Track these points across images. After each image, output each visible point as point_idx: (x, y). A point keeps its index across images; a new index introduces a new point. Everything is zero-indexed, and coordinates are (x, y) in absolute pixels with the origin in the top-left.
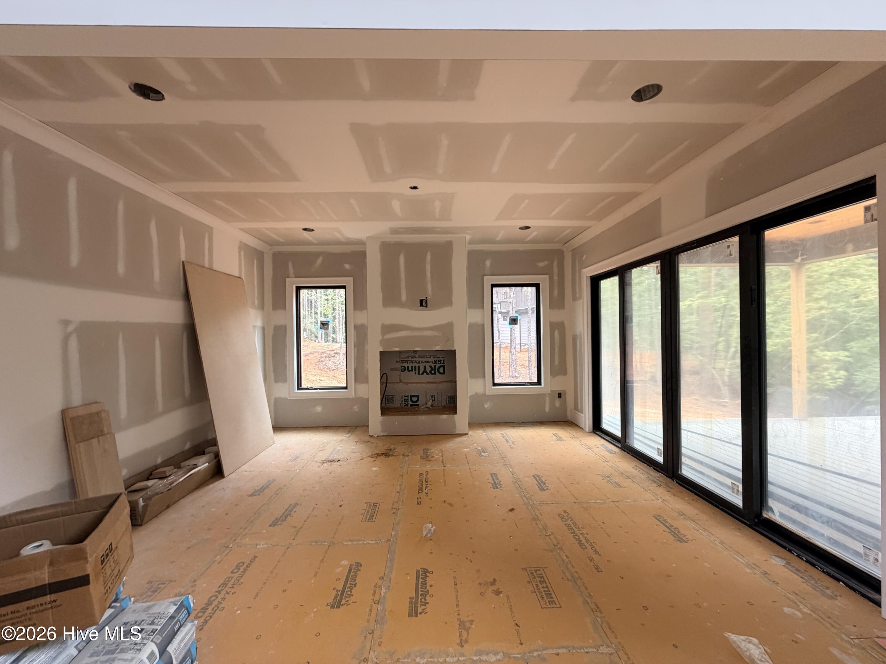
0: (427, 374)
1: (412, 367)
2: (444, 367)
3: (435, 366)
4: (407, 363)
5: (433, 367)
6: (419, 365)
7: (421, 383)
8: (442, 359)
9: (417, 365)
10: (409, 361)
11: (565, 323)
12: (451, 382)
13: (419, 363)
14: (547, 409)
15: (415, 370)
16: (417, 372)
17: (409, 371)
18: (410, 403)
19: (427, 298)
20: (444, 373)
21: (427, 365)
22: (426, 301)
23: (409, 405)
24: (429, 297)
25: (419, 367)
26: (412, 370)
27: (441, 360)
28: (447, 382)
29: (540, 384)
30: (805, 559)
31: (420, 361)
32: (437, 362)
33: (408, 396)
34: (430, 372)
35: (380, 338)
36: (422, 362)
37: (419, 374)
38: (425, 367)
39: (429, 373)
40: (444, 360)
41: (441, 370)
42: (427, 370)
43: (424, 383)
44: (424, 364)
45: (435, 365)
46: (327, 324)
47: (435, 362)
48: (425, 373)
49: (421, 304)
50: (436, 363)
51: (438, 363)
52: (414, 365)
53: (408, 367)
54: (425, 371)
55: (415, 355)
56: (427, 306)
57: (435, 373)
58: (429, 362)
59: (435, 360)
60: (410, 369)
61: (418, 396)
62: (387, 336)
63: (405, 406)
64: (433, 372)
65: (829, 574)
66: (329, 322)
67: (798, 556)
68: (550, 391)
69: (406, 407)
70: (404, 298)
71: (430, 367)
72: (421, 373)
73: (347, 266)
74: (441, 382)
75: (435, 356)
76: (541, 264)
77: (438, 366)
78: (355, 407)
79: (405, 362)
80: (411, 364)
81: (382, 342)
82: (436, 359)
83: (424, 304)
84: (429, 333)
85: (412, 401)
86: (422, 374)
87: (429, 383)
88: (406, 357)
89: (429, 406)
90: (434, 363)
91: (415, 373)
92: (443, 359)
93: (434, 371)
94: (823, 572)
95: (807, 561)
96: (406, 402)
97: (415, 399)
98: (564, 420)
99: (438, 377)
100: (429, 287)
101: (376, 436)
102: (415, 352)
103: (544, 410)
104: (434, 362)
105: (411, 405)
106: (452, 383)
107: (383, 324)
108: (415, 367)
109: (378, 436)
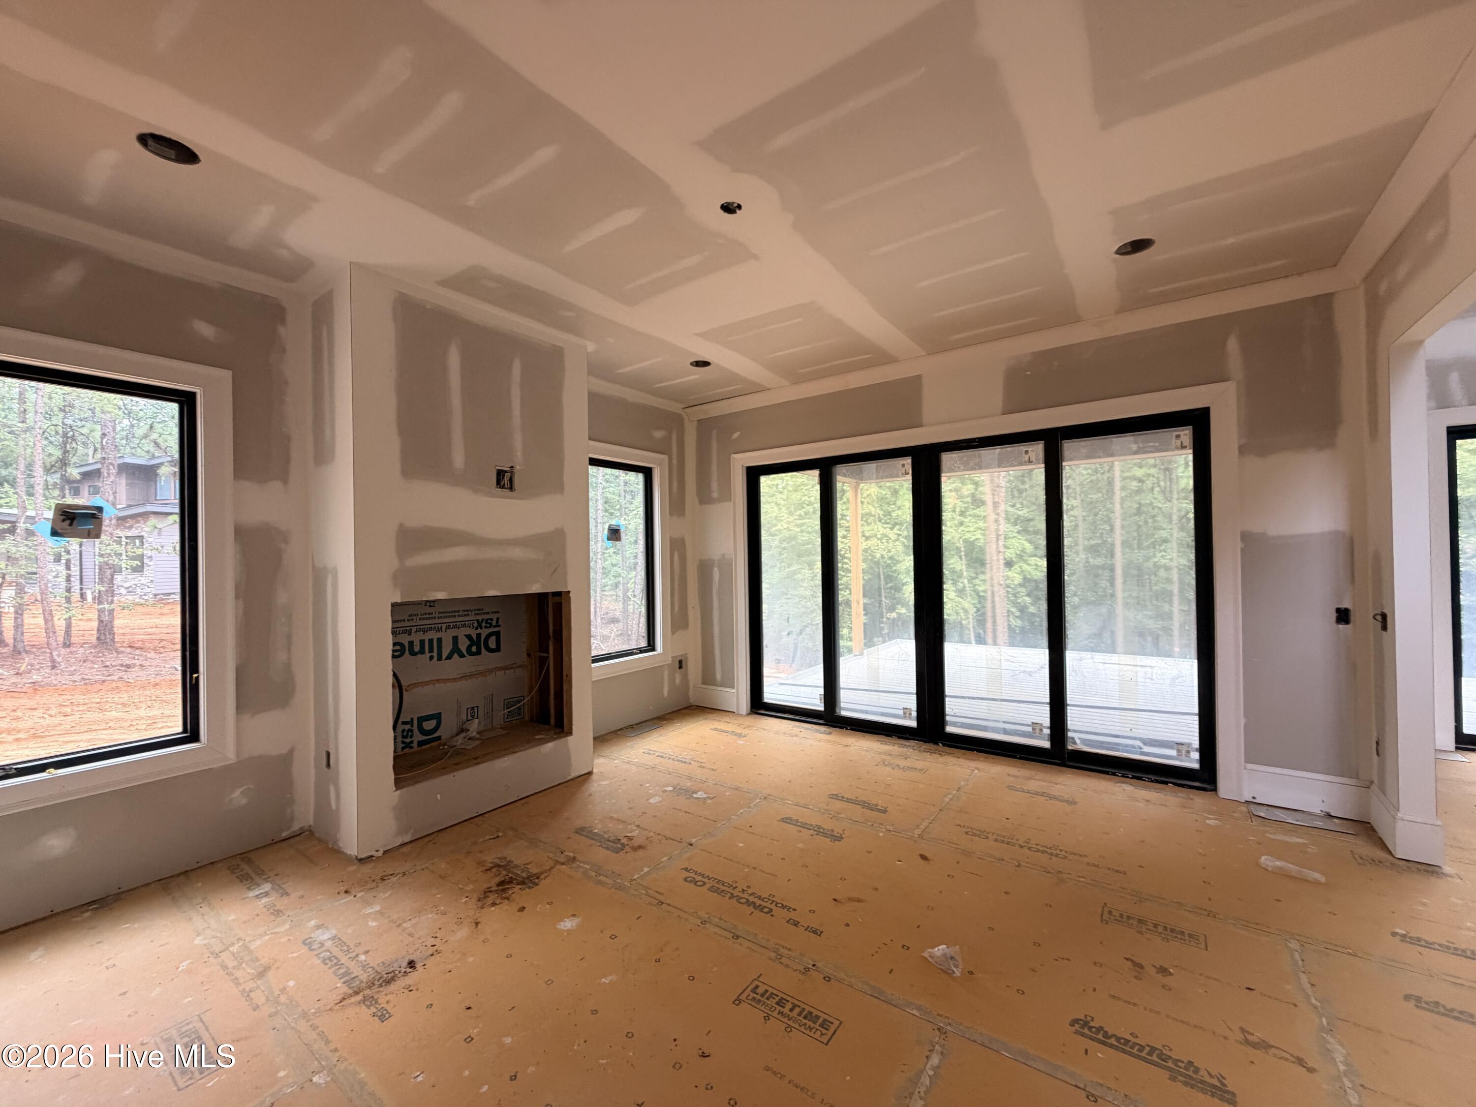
0: (462, 656)
1: (422, 642)
2: (497, 634)
3: (479, 636)
4: (410, 634)
5: (474, 637)
6: (439, 635)
7: (446, 681)
8: (495, 617)
9: (435, 636)
10: (414, 629)
11: (686, 539)
12: (512, 668)
13: (439, 630)
14: (666, 693)
15: (431, 650)
16: (435, 654)
17: (413, 653)
18: (418, 737)
19: (512, 467)
20: (498, 649)
21: (462, 633)
22: (512, 473)
23: (415, 745)
24: (518, 467)
25: (440, 640)
26: (422, 651)
27: (492, 620)
28: (505, 668)
29: (653, 649)
30: (1130, 776)
31: (444, 626)
32: (484, 624)
33: (411, 722)
34: (469, 649)
35: (395, 564)
36: (448, 628)
37: (440, 658)
38: (455, 639)
39: (465, 653)
40: (498, 619)
41: (492, 643)
42: (460, 646)
43: (454, 680)
44: (453, 632)
45: (479, 631)
46: (93, 516)
47: (480, 626)
48: (456, 655)
49: (499, 483)
50: (481, 628)
51: (486, 627)
52: (427, 637)
53: (411, 643)
54: (456, 650)
55: (429, 610)
56: (511, 488)
57: (479, 653)
58: (464, 626)
59: (478, 621)
60: (417, 648)
61: (438, 717)
62: (412, 562)
63: (403, 748)
64: (474, 649)
65: (1157, 782)
66: (100, 509)
67: (1123, 776)
68: (670, 659)
69: (407, 750)
70: (459, 459)
71: (469, 637)
72: (445, 654)
73: (205, 330)
74: (491, 671)
75: (479, 611)
76: (658, 434)
77: (484, 632)
78: (237, 793)
79: (404, 632)
80: (421, 636)
81: (400, 577)
82: (480, 618)
83: (506, 480)
84: (517, 553)
85: (423, 731)
86: (449, 657)
87: (464, 677)
88: (406, 618)
89: (474, 734)
90: (477, 628)
91: (431, 658)
92: (497, 615)
93: (476, 646)
94: (1152, 781)
95: (1134, 777)
96: (406, 737)
97: (429, 725)
98: (686, 706)
99: (487, 659)
100: (518, 440)
101: (380, 854)
102: (431, 603)
103: (663, 694)
104: (476, 625)
105: (421, 744)
106: (517, 670)
107: (401, 525)
108: (431, 641)
109: (385, 852)
